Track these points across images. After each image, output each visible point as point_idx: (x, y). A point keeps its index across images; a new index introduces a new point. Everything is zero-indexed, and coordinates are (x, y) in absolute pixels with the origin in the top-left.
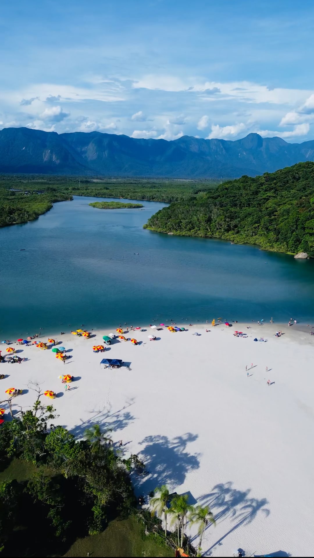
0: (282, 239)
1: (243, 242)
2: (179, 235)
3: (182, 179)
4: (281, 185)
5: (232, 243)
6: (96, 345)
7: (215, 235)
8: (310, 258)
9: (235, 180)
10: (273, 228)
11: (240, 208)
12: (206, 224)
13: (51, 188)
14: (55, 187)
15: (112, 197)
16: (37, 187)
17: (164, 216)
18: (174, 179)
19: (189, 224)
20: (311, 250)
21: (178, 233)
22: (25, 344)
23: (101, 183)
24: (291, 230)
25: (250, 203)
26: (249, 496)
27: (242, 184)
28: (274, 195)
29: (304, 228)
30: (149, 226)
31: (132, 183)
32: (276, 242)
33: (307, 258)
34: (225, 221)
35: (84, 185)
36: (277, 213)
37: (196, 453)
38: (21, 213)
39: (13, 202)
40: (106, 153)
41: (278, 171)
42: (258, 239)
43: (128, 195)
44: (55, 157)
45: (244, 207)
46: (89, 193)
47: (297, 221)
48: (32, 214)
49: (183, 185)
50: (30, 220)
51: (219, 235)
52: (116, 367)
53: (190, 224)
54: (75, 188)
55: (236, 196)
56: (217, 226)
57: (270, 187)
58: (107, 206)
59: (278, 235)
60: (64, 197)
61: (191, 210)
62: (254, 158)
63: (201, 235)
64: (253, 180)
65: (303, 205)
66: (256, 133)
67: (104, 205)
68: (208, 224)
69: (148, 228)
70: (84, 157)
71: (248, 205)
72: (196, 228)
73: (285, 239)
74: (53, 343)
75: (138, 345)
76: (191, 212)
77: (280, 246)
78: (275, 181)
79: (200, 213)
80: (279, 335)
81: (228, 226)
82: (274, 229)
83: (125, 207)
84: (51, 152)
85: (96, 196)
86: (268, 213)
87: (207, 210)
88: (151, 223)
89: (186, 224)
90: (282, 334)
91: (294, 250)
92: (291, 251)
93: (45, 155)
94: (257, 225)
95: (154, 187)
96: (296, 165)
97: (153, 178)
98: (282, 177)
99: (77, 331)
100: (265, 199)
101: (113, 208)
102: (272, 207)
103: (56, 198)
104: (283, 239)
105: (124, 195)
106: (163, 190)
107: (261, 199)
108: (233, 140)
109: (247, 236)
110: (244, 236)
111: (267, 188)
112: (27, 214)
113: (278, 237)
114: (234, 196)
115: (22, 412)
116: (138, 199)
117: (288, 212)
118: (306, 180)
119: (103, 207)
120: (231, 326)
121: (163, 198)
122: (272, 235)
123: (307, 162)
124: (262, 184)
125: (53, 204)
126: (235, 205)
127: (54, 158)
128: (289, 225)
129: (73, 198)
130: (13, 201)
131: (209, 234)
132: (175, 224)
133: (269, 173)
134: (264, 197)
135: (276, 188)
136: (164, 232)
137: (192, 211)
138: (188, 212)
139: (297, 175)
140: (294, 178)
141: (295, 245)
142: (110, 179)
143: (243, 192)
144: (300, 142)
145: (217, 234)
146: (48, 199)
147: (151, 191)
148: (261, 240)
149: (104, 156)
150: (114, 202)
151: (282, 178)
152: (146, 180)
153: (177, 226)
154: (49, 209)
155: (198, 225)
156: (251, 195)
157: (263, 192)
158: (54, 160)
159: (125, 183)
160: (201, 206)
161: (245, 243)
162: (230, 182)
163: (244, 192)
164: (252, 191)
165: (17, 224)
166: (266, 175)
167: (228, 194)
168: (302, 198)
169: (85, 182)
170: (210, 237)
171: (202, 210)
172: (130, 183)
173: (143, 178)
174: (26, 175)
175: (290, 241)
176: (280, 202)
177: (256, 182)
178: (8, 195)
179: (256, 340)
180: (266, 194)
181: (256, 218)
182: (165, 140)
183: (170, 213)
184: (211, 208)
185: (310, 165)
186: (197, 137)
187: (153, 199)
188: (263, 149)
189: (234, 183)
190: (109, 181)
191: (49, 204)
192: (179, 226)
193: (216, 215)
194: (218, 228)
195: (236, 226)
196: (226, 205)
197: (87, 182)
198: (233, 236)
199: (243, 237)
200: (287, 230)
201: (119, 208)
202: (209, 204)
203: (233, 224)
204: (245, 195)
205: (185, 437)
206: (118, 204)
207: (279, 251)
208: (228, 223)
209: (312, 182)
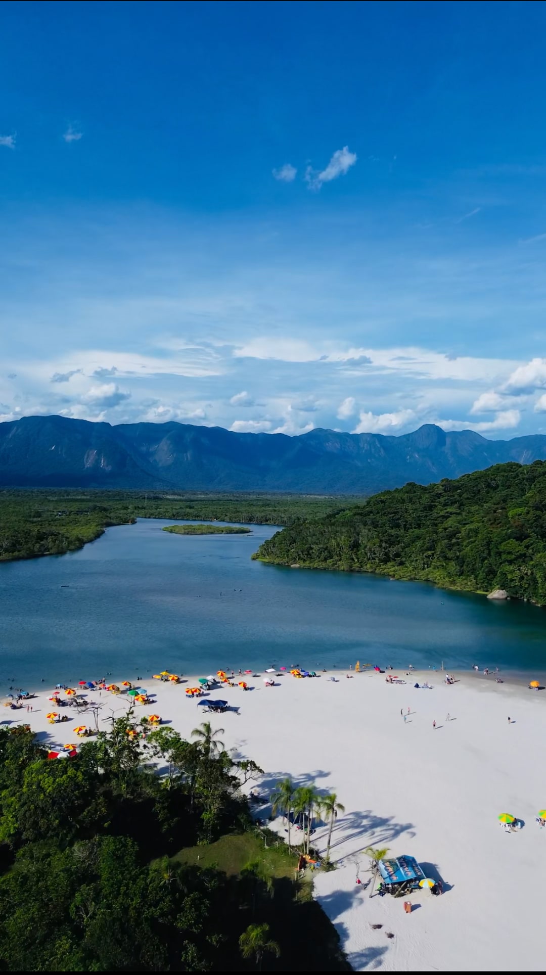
0: (468, 572)
1: (409, 577)
2: (308, 568)
3: (315, 495)
4: (469, 496)
5: (391, 579)
6: (190, 688)
7: (365, 567)
8: (512, 598)
9: (397, 489)
10: (454, 556)
11: (404, 530)
12: (351, 552)
13: (99, 507)
14: (105, 505)
15: (200, 518)
16: (75, 507)
17: (285, 540)
18: (301, 494)
19: (324, 552)
20: (512, 586)
21: (307, 564)
22: (90, 689)
23: (180, 500)
24: (480, 558)
25: (420, 524)
26: (393, 822)
27: (406, 494)
28: (458, 512)
29: (499, 554)
30: (260, 556)
31: (231, 500)
32: (460, 576)
33: (506, 598)
34: (380, 546)
35: (153, 503)
36: (460, 534)
37: (327, 787)
38: (56, 540)
39: (41, 525)
40: (189, 455)
41: (463, 476)
42: (433, 572)
43: (226, 515)
44: (104, 462)
45: (412, 528)
46: (162, 514)
47: (489, 543)
48: (75, 541)
49: (316, 503)
50: (70, 550)
51: (371, 567)
52: (219, 710)
53: (326, 551)
54: (138, 507)
55: (398, 512)
56: (369, 554)
57: (452, 500)
58: (193, 531)
59: (462, 566)
60: (122, 520)
61: (326, 530)
62: (433, 464)
63: (344, 568)
64: (424, 489)
65: (497, 522)
66: (434, 425)
67: (187, 529)
68: (355, 551)
69: (259, 559)
70: (151, 461)
71: (417, 526)
72: (336, 558)
73: (473, 571)
74: (128, 687)
75: (249, 691)
76: (327, 535)
77: (465, 581)
78: (459, 491)
79: (341, 535)
80: (451, 681)
81: (386, 554)
82: (455, 558)
83: (221, 532)
84: (99, 454)
85: (174, 517)
86: (447, 535)
87: (352, 531)
88: (264, 551)
89: (319, 552)
90: (455, 681)
91: (486, 587)
92: (482, 589)
93: (87, 458)
94: (430, 553)
95: (268, 505)
96: (491, 467)
97: (266, 494)
98: (470, 484)
99: (161, 673)
100: (443, 517)
101: (202, 534)
102: (453, 526)
103: (109, 520)
104: (470, 572)
105: (220, 516)
106: (282, 509)
107: (438, 517)
108: (397, 435)
109: (416, 569)
110: (411, 568)
111: (446, 501)
112: (66, 541)
113: (463, 570)
114: (395, 513)
115: (113, 719)
116: (241, 521)
117: (476, 532)
118: (507, 489)
119: (185, 532)
120: (382, 672)
121: (283, 519)
122: (453, 567)
123: (508, 463)
124: (439, 496)
125: (104, 529)
126: (398, 526)
127: (102, 462)
128: (477, 550)
129: (136, 521)
130: (40, 523)
131: (356, 566)
132: (302, 552)
133: (450, 479)
134: (442, 513)
135: (461, 502)
136: (285, 563)
137: (329, 532)
138: (322, 534)
139: (493, 482)
140: (489, 486)
141: (488, 580)
142: (195, 494)
143: (408, 507)
144: (507, 438)
145: (368, 566)
146: (97, 522)
147: (264, 511)
148: (437, 575)
149: (186, 459)
150: (204, 525)
151: (470, 486)
152: (255, 497)
153: (305, 554)
154: (98, 535)
155: (338, 552)
156: (421, 511)
157: (440, 507)
158: (101, 466)
159: (221, 500)
160: (342, 526)
161: (411, 579)
162: (388, 492)
163: (410, 506)
164: (423, 506)
165: (51, 554)
166: (444, 482)
167: (386, 509)
168: (497, 511)
169: (154, 499)
170: (358, 572)
171: (344, 530)
172: (228, 500)
173: (249, 494)
174: (55, 489)
175: (479, 574)
176: (465, 520)
177: (430, 492)
178: (30, 516)
179: (417, 686)
180: (446, 509)
181: (428, 543)
182: (285, 434)
183: (293, 536)
184: (358, 529)
185: (514, 467)
186: (337, 430)
187: (267, 521)
188: (447, 449)
189: (394, 494)
190: (192, 497)
191: (99, 528)
192: (309, 554)
193: (366, 538)
194: (370, 558)
195: (397, 555)
196: (382, 525)
197: (156, 498)
198: (393, 569)
199: (409, 570)
200: (475, 557)
201: (212, 533)
202: (356, 522)
203: (393, 552)
204: (412, 511)
205: (314, 774)
206: (209, 527)
207: (464, 589)
208: (385, 550)
209: (516, 492)
